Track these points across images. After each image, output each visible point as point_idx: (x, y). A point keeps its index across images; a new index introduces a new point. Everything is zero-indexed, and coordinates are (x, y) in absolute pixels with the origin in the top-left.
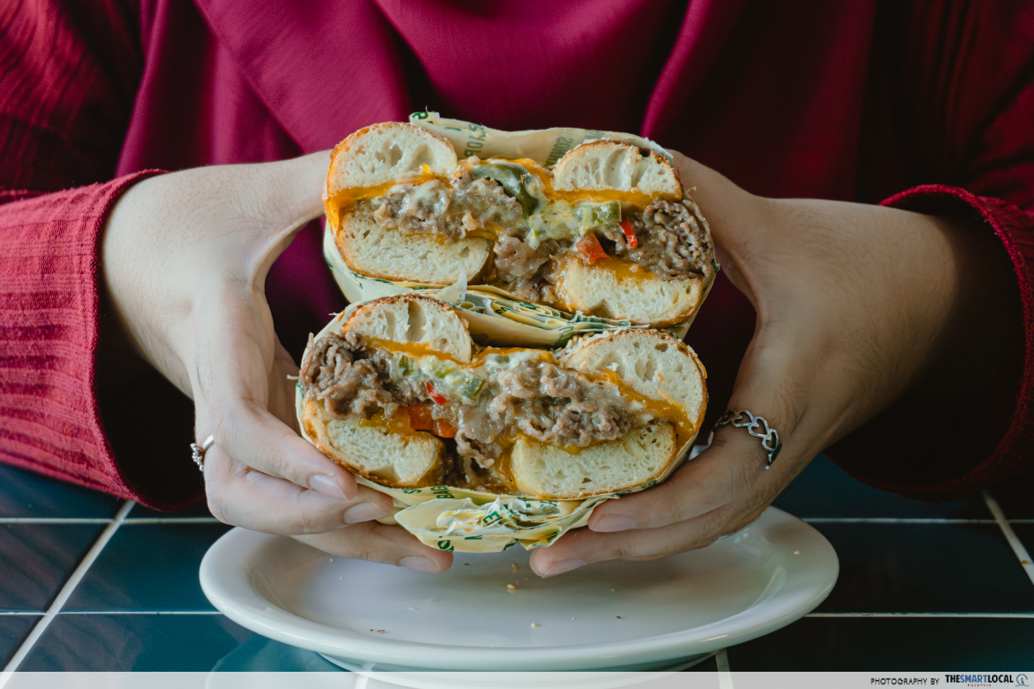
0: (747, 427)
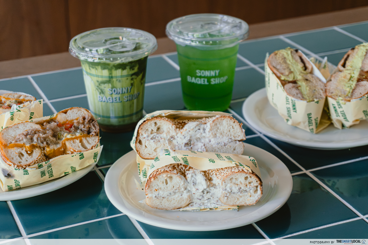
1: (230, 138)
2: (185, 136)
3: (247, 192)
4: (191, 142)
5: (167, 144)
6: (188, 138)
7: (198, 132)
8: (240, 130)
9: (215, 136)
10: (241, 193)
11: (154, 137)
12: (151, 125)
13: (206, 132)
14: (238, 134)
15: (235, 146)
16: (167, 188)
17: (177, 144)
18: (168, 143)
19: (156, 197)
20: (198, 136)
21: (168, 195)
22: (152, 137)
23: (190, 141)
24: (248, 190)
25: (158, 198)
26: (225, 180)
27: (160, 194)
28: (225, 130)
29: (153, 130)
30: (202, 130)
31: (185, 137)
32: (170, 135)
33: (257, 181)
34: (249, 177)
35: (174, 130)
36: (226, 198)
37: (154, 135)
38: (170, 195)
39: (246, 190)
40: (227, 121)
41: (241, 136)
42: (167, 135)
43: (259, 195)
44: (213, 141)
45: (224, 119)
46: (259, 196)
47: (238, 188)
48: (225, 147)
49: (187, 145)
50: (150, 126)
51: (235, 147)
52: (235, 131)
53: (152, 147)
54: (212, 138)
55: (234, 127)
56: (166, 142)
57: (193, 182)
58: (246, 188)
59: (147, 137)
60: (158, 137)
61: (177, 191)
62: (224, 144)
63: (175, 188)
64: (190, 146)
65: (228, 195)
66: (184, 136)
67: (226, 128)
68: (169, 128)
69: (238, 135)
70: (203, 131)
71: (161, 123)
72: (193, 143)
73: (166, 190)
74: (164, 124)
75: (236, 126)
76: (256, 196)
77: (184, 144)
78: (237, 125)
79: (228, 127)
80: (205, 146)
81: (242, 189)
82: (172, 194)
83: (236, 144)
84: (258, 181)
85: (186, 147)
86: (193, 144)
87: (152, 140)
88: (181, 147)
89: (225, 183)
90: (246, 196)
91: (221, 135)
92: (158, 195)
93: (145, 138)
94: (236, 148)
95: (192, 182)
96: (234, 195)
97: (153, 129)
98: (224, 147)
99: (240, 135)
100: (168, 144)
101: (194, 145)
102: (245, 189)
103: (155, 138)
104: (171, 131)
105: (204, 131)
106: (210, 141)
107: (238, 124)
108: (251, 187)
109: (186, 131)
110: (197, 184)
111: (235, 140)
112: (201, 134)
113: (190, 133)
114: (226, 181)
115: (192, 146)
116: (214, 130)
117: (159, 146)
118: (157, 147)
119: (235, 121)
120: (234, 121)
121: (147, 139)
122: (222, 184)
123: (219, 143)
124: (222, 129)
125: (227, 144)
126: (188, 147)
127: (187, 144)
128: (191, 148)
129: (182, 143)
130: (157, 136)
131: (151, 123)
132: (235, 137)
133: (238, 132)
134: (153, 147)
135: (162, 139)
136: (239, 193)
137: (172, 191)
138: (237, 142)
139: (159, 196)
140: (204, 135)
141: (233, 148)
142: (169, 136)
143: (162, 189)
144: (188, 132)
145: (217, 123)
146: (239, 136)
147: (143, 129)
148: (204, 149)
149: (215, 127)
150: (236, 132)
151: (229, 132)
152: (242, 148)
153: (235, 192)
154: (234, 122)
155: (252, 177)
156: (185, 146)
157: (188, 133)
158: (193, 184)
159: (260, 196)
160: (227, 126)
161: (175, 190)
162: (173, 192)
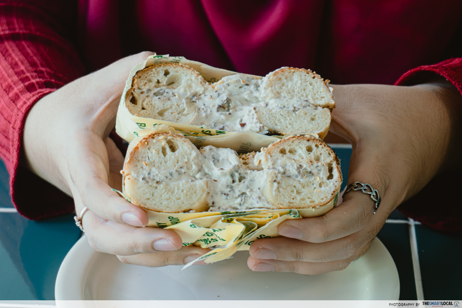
0: (361, 190)
1: (306, 99)
2: (220, 92)
3: (313, 175)
4: (230, 105)
5: (183, 104)
6: (224, 97)
7: (245, 88)
8: (325, 89)
9: (278, 95)
10: (302, 177)
11: (161, 91)
12: (158, 72)
13: (260, 90)
14: (321, 94)
15: (314, 114)
16: (165, 162)
17: (203, 107)
18: (185, 102)
19: (145, 180)
20: (245, 96)
21: (167, 177)
22: (157, 92)
23: (228, 101)
24: (315, 171)
25: (148, 182)
26: (271, 153)
27: (152, 173)
28: (295, 87)
29: (160, 81)
30: (252, 87)
31: (219, 95)
32: (192, 91)
33: (329, 154)
34: (313, 146)
35: (200, 83)
36: (275, 184)
37: (161, 89)
38: (170, 177)
39: (310, 172)
40: (301, 76)
41: (326, 98)
42: (185, 91)
43: (336, 182)
44: (273, 103)
45: (294, 72)
46: (336, 184)
47: (297, 166)
48: (295, 113)
49: (222, 109)
50: (156, 75)
51: (315, 116)
52: (315, 91)
53: (154, 108)
54: (271, 98)
55: (314, 83)
56: (182, 102)
57: (214, 158)
58: (312, 167)
59: (148, 91)
60: (167, 93)
61: (183, 171)
62: (292, 108)
63: (180, 164)
64: (228, 110)
65: (278, 179)
66: (217, 93)
67: (299, 84)
68: (192, 80)
69: (321, 96)
70: (255, 89)
71: (177, 72)
72: (234, 105)
73: (163, 167)
74: (183, 73)
75: (316, 82)
76: (331, 184)
77: (216, 107)
78: (318, 82)
79: (301, 84)
80: (257, 109)
81: (303, 168)
82: (176, 175)
83: (317, 111)
84: (330, 152)
85: (220, 112)
86: (234, 108)
87: (157, 96)
88: (211, 111)
89: (271, 156)
90: (313, 184)
91: (289, 94)
92: (149, 176)
93: (144, 94)
94: (317, 117)
95: (211, 157)
96: (291, 182)
97: (159, 79)
98: (294, 115)
99: (324, 96)
100: (185, 105)
101: (236, 111)
102: (309, 169)
103: (162, 94)
104: (193, 85)
105: (257, 88)
106: (267, 105)
107: (320, 80)
108: (319, 164)
109: (222, 84)
110: (220, 161)
111: (315, 104)
112: (251, 92)
113: (229, 88)
114: (273, 154)
115: (231, 111)
116: (275, 87)
117: (168, 107)
118: (165, 107)
119: (316, 75)
120: (313, 76)
121: (146, 95)
122: (267, 160)
123: (284, 107)
124: (291, 86)
125: (299, 109)
126: (224, 113)
127: (221, 107)
128: (230, 114)
129: (214, 106)
130: (167, 90)
131: (158, 70)
132: (314, 99)
133: (321, 92)
134: (156, 108)
135: (175, 96)
136: (299, 177)
137: (175, 169)
138: (320, 109)
139: (149, 178)
140: (256, 94)
141: (311, 116)
142: (190, 92)
143: (156, 165)
144: (225, 86)
145: (282, 77)
146: (322, 98)
147: (141, 78)
148: (253, 115)
149: (277, 82)
150: (317, 92)
151: (303, 92)
152: (326, 119)
153: (291, 174)
154: (314, 78)
155: (320, 146)
156: (218, 111)
157: (225, 88)
158: (213, 160)
159: (338, 182)
160: (300, 82)
161: (181, 168)
162: (177, 171)
